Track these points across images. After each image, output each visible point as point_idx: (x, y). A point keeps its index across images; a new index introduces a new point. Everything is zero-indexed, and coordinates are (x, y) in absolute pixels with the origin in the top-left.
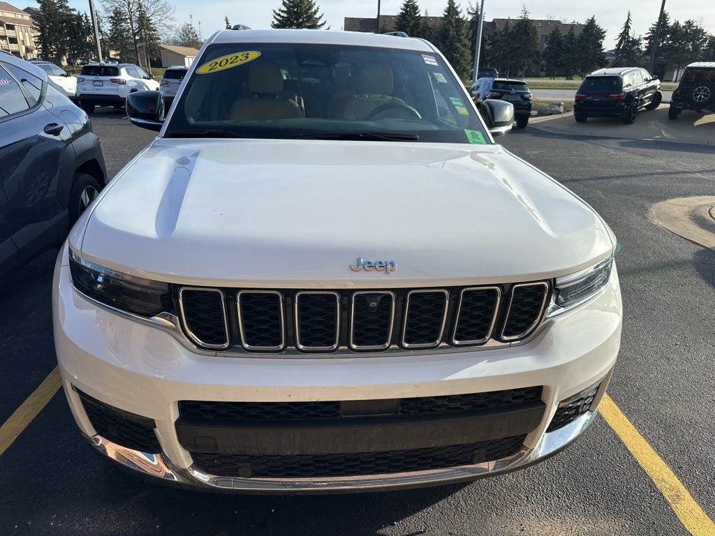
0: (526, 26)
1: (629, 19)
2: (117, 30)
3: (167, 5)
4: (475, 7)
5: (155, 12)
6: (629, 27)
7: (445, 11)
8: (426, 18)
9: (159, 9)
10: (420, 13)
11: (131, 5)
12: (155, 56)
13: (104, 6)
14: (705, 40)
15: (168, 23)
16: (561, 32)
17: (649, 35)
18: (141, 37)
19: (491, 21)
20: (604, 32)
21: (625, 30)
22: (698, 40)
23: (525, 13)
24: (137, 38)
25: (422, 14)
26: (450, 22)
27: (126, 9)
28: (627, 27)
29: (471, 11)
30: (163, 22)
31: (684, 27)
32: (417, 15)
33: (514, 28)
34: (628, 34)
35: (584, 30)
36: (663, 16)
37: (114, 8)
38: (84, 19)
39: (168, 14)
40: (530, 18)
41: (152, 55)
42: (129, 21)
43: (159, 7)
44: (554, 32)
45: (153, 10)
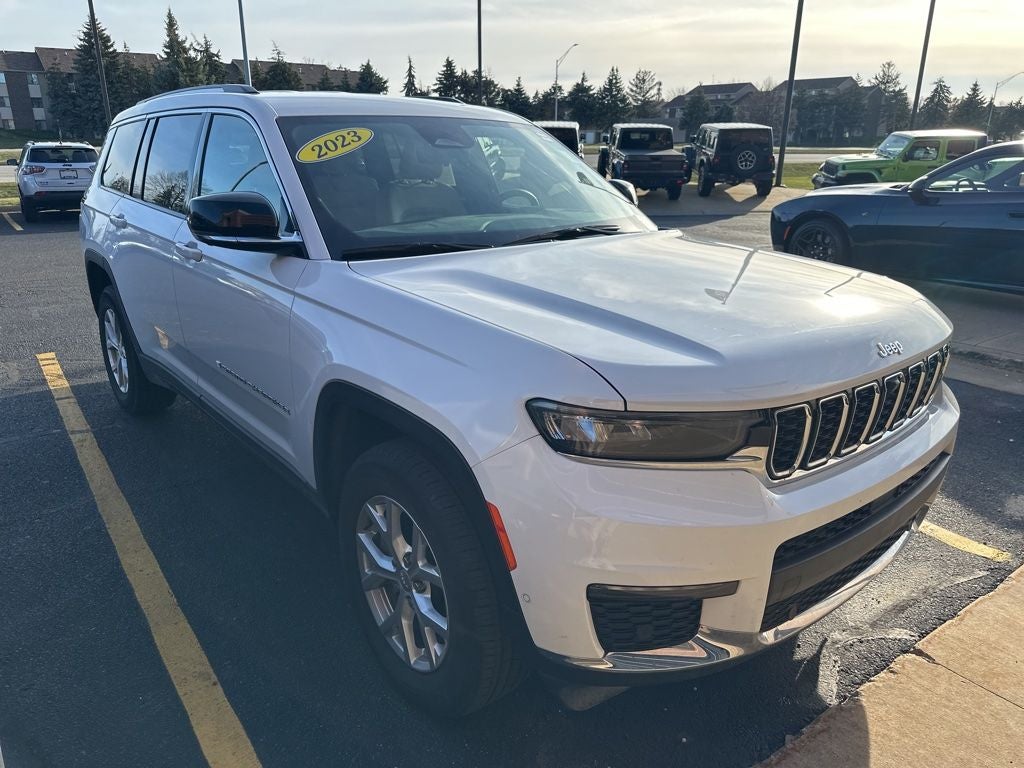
0: (284, 72)
1: (411, 67)
4: (202, 42)
6: (413, 76)
7: (165, 47)
8: (127, 55)
10: (115, 47)
14: (498, 93)
16: (332, 80)
17: (437, 86)
19: (229, 62)
20: (385, 82)
21: (409, 80)
22: (491, 93)
23: (279, 53)
25: (120, 48)
26: (177, 63)
28: (411, 76)
29: (198, 48)
31: (473, 77)
32: (111, 50)
33: (267, 73)
34: (413, 85)
35: (360, 79)
36: (449, 64)
40: (287, 59)
44: (323, 79)
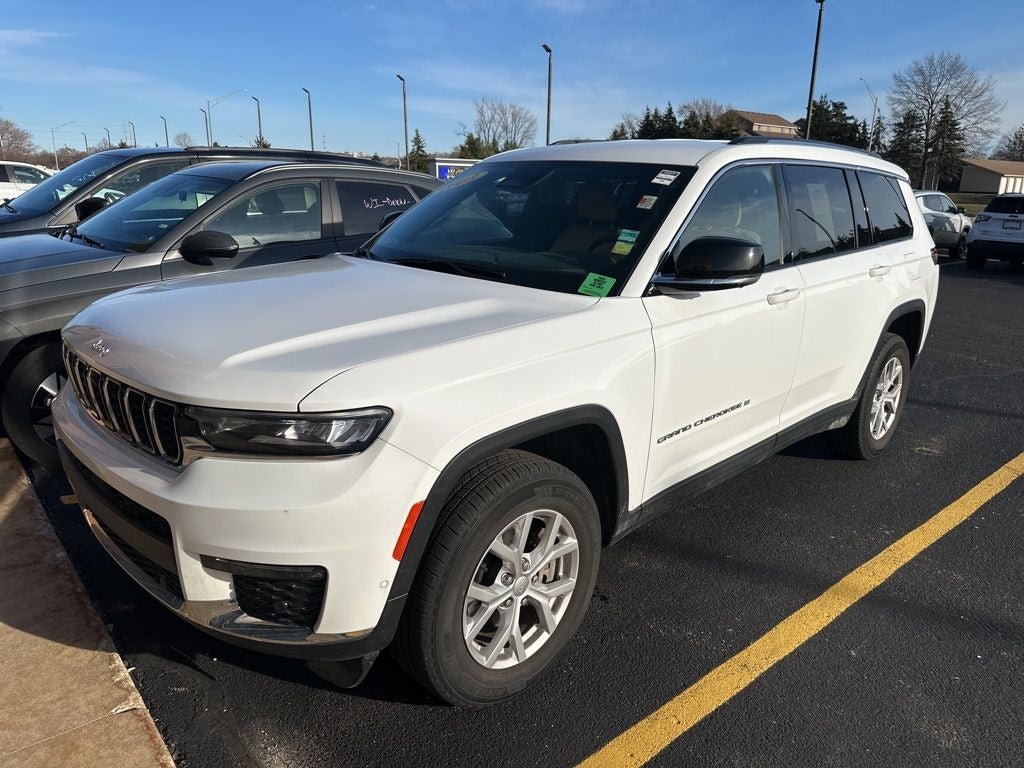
2: (902, 140)
3: (993, 101)
5: (969, 112)
9: (977, 108)
11: (934, 105)
12: (951, 176)
13: (894, 109)
15: (987, 126)
18: (935, 150)
24: (930, 150)
27: (925, 112)
30: (979, 126)
37: (906, 112)
38: (860, 129)
39: (991, 113)
41: (946, 173)
42: (924, 127)
43: (978, 105)
45: (966, 110)
